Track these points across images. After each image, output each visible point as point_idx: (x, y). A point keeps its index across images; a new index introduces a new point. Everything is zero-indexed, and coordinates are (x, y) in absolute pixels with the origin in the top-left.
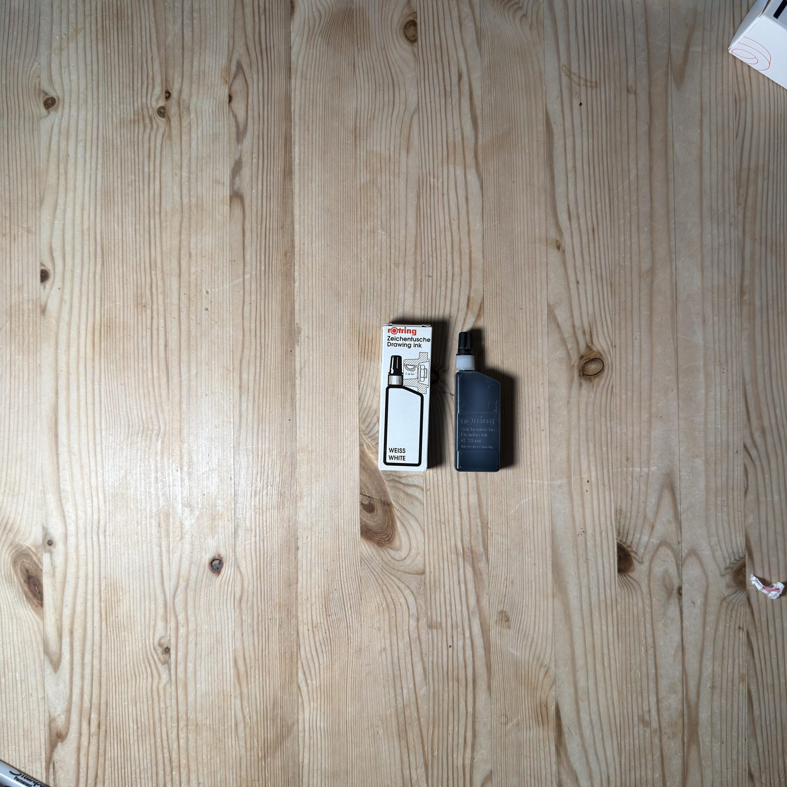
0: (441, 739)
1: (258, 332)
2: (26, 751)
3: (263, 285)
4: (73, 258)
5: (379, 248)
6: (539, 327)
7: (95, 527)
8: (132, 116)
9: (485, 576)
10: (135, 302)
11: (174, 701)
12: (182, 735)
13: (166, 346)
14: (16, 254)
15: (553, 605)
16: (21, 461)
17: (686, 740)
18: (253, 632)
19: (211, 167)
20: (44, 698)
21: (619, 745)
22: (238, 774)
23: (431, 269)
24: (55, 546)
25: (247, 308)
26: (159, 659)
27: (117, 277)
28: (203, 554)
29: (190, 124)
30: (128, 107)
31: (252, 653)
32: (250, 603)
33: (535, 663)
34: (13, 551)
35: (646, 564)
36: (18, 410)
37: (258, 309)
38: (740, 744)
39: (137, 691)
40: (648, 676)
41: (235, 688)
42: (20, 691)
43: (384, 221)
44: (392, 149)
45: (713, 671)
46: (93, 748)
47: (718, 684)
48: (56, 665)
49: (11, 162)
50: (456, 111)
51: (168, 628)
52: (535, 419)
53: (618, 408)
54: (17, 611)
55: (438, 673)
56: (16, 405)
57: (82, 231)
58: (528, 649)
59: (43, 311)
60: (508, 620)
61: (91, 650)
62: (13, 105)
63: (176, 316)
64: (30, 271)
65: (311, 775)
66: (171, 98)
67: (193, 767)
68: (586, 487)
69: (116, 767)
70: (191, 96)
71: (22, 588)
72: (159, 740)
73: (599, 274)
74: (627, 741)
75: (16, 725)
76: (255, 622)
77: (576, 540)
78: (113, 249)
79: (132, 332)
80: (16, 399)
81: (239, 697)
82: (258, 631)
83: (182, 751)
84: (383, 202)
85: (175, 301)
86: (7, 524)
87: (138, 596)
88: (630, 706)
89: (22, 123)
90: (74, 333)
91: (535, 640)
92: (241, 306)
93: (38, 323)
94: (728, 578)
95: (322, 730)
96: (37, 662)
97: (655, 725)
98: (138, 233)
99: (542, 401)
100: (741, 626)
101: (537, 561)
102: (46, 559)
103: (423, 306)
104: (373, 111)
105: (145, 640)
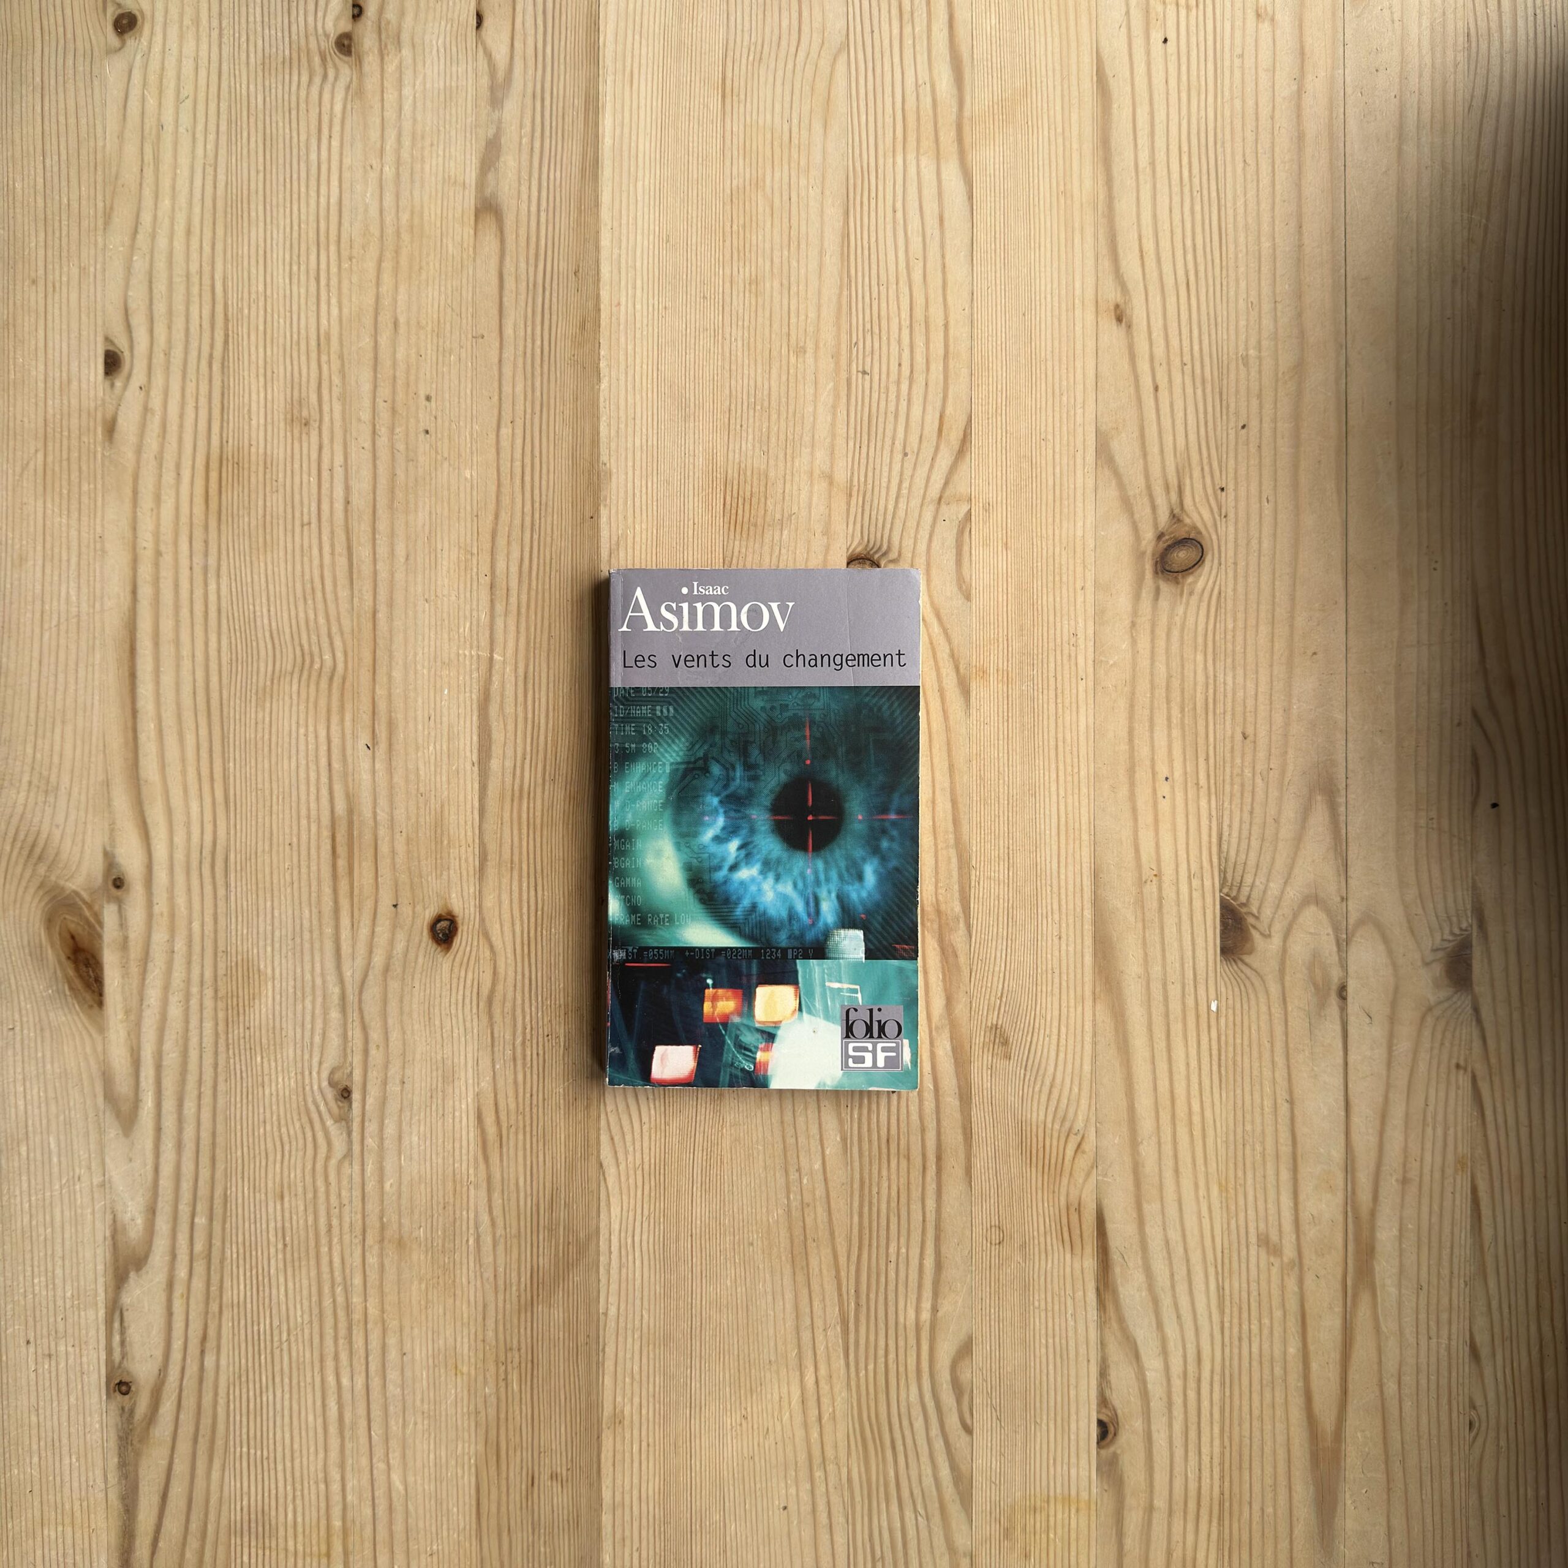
0: (874, 1270)
1: (528, 478)
2: (68, 1287)
3: (538, 384)
4: (169, 328)
5: (767, 314)
6: (1079, 473)
7: (207, 852)
8: (287, 52)
9: (962, 959)
10: (289, 416)
11: (357, 1193)
12: (372, 1260)
13: (347, 502)
14: (57, 321)
15: (1094, 1015)
16: (63, 722)
17: (1349, 1283)
18: (515, 1059)
19: (441, 153)
20: (103, 1185)
21: (1220, 1289)
22: (480, 1337)
23: (868, 360)
24: (128, 890)
25: (505, 431)
26: (329, 1111)
27: (253, 366)
28: (419, 908)
29: (400, 67)
30: (280, 34)
31: (511, 1100)
32: (508, 1005)
33: (1057, 1127)
34: (46, 899)
35: (1276, 941)
36: (58, 625)
37: (528, 432)
38: (1455, 1291)
39: (286, 1174)
40: (1277, 1156)
41: (476, 1168)
42: (56, 1170)
43: (777, 260)
44: (795, 121)
45: (1405, 1150)
46: (198, 1284)
47: (1413, 1174)
48: (128, 1120)
49: (47, 138)
50: (922, 47)
51: (349, 1051)
52: (1065, 657)
53: (1229, 637)
54: (52, 1015)
55: (870, 1141)
56: (55, 616)
57: (188, 276)
58: (1044, 1098)
59: (110, 428)
60: (1005, 1043)
61: (196, 1092)
62: (53, 28)
63: (368, 445)
64: (85, 353)
65: (621, 1339)
66: (363, 17)
67: (393, 1324)
68: (1164, 789)
69: (242, 1322)
70: (402, 14)
71: (63, 970)
72: (325, 1268)
73: (1198, 371)
74: (1236, 1285)
75: (49, 1237)
76: (519, 1040)
77: (1141, 893)
78: (246, 311)
79: (281, 475)
80: (55, 603)
81: (484, 1185)
82: (524, 1058)
83: (370, 1291)
84: (776, 221)
85: (366, 416)
86: (33, 846)
87: (291, 990)
88: (1242, 1216)
89: (70, 62)
90: (169, 477)
91: (1058, 1081)
92: (494, 426)
93: (99, 456)
94: (1438, 969)
95: (645, 1248)
96: (91, 1114)
97: (1289, 1252)
98: (295, 280)
99: (1081, 624)
100: (1462, 1063)
101: (1063, 930)
102: (110, 915)
103: (852, 431)
104: (759, 47)
105: (303, 1074)
